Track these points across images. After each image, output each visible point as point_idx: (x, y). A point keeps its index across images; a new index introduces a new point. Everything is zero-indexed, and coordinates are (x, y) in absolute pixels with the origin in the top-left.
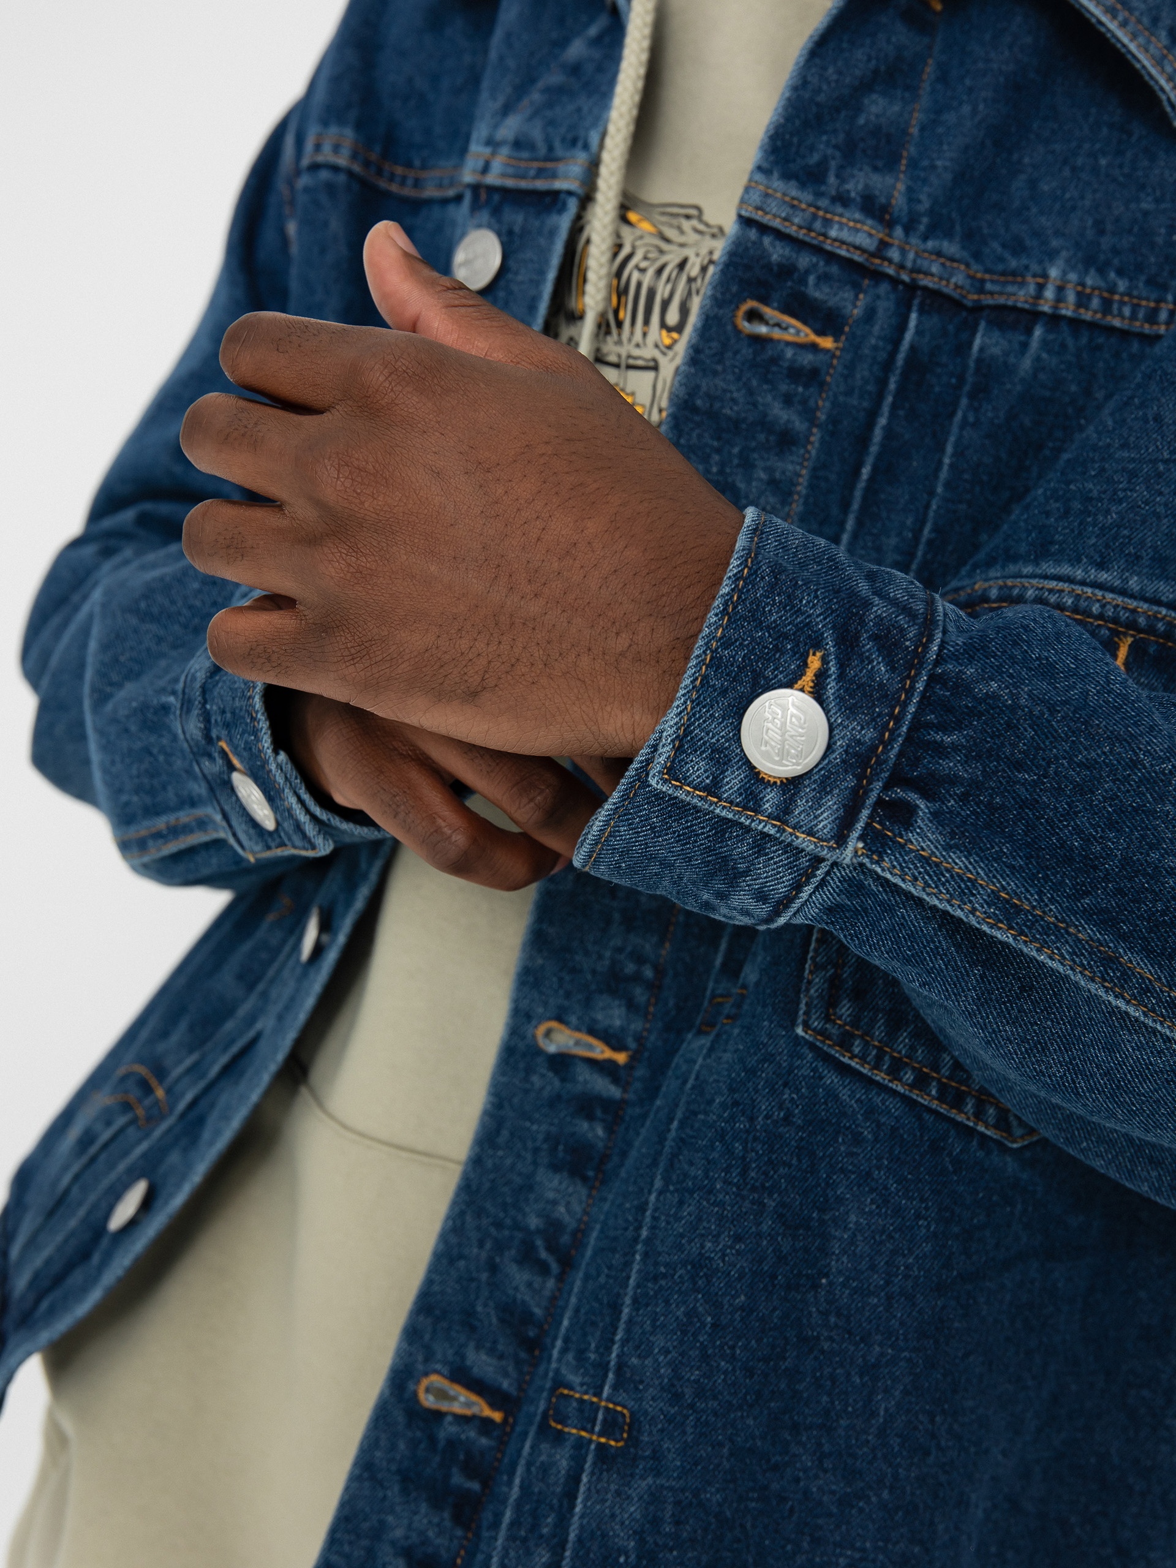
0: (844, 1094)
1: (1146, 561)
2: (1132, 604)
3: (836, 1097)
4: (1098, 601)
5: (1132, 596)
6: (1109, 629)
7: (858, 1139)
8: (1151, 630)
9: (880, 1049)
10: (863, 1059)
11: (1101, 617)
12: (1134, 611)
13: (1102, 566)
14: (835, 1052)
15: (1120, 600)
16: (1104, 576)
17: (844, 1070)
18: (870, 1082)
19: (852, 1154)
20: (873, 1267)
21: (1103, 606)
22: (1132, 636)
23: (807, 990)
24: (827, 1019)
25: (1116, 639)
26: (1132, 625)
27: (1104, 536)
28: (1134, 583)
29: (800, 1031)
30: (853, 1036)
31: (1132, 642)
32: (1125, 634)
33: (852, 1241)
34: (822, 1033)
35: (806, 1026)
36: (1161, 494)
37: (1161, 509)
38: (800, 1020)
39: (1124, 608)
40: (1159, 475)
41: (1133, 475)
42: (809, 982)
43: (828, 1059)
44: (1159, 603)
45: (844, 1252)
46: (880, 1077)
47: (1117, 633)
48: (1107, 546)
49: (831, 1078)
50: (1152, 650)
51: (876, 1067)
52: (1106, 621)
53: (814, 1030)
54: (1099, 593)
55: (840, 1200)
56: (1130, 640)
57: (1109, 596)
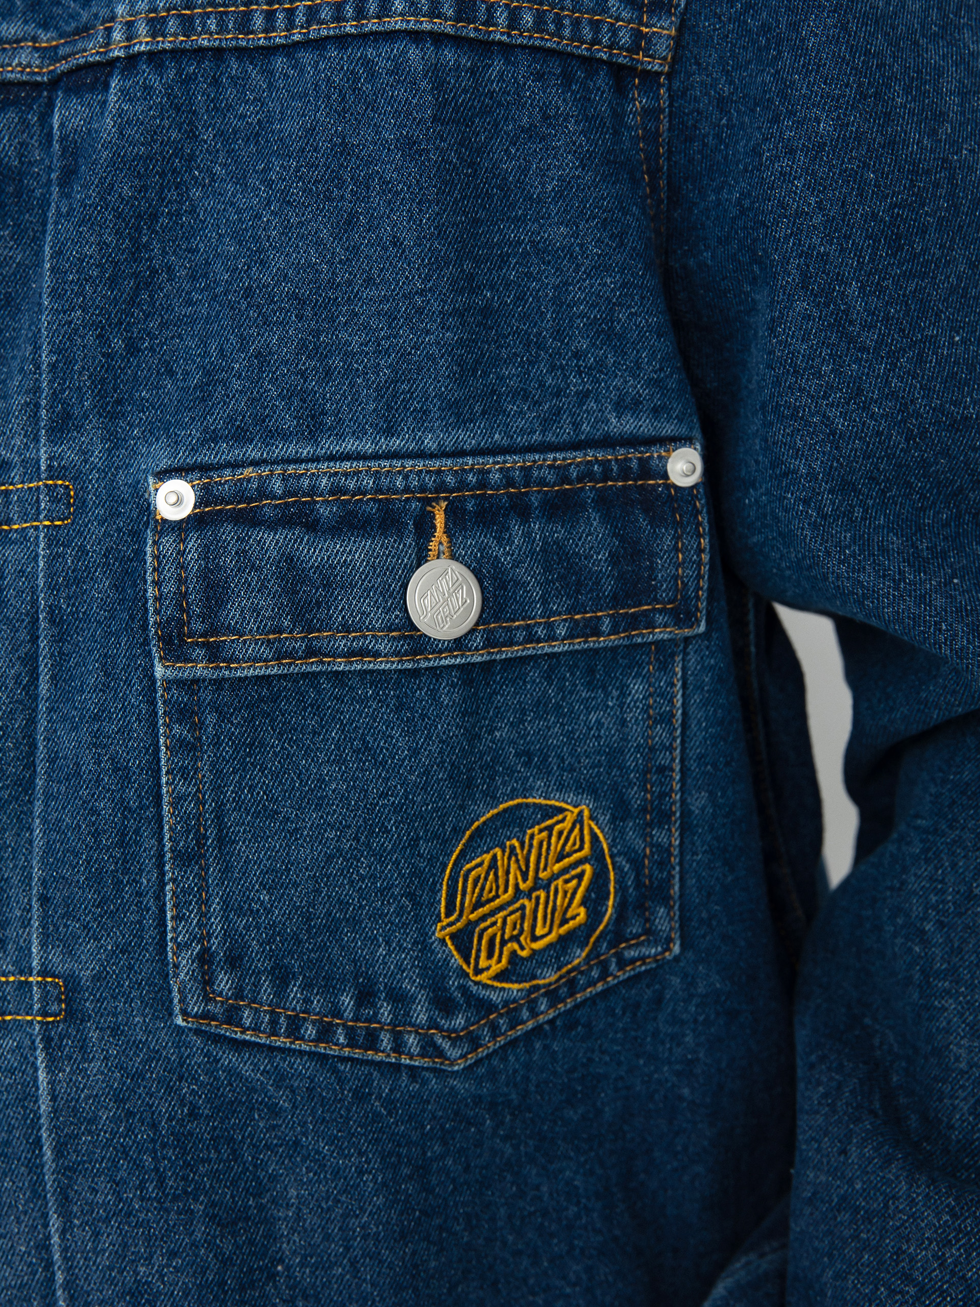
0: (246, 1070)
1: (435, 413)
2: (435, 464)
3: (239, 1076)
4: (399, 472)
5: (432, 456)
6: (419, 499)
7: (274, 1111)
8: (462, 485)
9: (272, 1012)
10: (256, 1029)
11: (407, 490)
12: (439, 472)
13: (390, 431)
14: (225, 1030)
15: (420, 465)
16: (396, 443)
17: (239, 1046)
18: (271, 1048)
19: (274, 1127)
20: (327, 1237)
21: (406, 477)
22: (445, 499)
23: (176, 975)
24: (207, 1000)
25: (429, 508)
26: (441, 487)
27: (383, 397)
28: (430, 443)
29: (179, 1021)
30: (239, 1008)
31: (447, 506)
32: (437, 500)
33: (299, 1217)
34: (206, 1016)
35: (185, 1013)
36: (428, 332)
37: (434, 350)
38: (177, 1009)
39: (427, 472)
40: (420, 311)
41: (391, 317)
42: (176, 966)
43: (218, 1039)
44: (462, 453)
45: (293, 1230)
46: (281, 1041)
47: (427, 502)
48: (389, 408)
49: (228, 1058)
50: (470, 506)
51: (274, 1033)
52: (413, 492)
53: (195, 1016)
54: (398, 464)
55: (273, 1178)
56: (444, 504)
57: (409, 464)
